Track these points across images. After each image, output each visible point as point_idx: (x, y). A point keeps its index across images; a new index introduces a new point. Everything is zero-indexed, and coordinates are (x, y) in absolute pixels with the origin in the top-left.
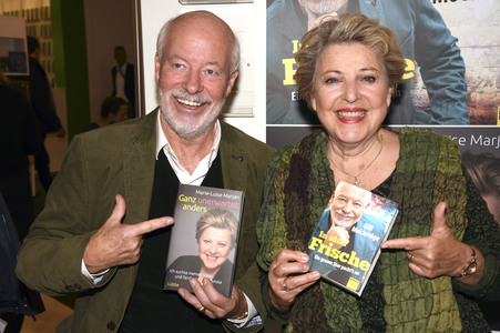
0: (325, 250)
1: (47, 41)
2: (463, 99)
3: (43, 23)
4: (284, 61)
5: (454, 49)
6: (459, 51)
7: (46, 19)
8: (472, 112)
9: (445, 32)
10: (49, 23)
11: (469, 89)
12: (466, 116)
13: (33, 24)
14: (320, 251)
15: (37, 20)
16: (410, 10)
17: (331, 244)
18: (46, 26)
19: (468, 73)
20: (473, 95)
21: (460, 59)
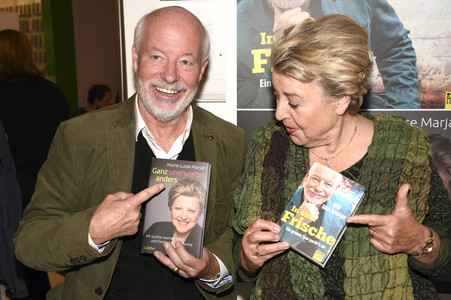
0: (295, 223)
1: (39, 34)
2: (415, 86)
3: (35, 18)
4: (254, 52)
5: (406, 41)
6: (410, 42)
7: (38, 14)
8: (423, 97)
9: (398, 25)
10: (40, 18)
11: (420, 76)
12: (417, 100)
13: (25, 19)
14: (292, 223)
15: (29, 15)
16: (366, 4)
17: (302, 219)
18: (37, 21)
19: (419, 62)
20: (423, 82)
21: (412, 49)
